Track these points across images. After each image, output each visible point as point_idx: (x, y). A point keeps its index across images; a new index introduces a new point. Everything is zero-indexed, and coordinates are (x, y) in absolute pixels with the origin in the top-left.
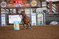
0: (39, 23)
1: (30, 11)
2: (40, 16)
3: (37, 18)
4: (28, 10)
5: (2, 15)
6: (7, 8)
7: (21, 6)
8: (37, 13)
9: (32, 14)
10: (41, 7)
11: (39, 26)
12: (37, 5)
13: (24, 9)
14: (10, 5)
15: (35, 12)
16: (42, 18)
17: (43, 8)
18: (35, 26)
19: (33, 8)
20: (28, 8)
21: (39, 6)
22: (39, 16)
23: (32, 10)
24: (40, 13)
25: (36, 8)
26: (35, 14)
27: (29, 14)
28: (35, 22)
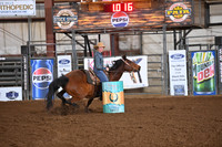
0: (199, 87)
1: (165, 39)
2: (204, 59)
3: (189, 67)
4: (157, 38)
5: (59, 58)
6: (77, 33)
8: (190, 49)
9: (171, 52)
10: (208, 25)
11: (201, 99)
12: (192, 16)
13: (141, 34)
14: (87, 20)
15: (185, 47)
16: (212, 67)
17: (215, 29)
18: (184, 98)
19: (174, 29)
20: (155, 29)
21: (199, 20)
23: (170, 37)
24: (204, 48)
25: (185, 28)
26: (183, 52)
27: (161, 52)
28: (185, 83)
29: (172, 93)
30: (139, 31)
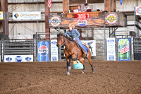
0: (121, 56)
2: (124, 43)
3: (117, 46)
4: (101, 31)
5: (52, 41)
6: (61, 28)
7: (86, 23)
8: (117, 37)
9: (108, 39)
10: (126, 26)
11: (122, 62)
12: (118, 21)
13: (93, 29)
14: (66, 22)
15: (115, 36)
16: (128, 47)
17: (129, 27)
18: (114, 62)
19: (109, 27)
20: (100, 27)
21: (122, 23)
22: (121, 42)
23: (107, 31)
24: (124, 37)
25: (115, 27)
26: (114, 39)
27: (103, 38)
28: (114, 55)
29: (108, 59)
30: (92, 28)
